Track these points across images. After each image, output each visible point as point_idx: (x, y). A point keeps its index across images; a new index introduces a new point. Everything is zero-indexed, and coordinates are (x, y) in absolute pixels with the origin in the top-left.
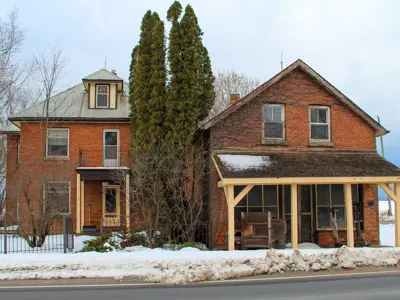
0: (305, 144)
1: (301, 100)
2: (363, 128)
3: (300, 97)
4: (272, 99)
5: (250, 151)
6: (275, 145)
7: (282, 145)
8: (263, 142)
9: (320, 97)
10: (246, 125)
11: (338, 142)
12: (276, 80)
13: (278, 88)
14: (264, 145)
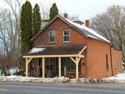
1: (60, 28)
4: (51, 29)
6: (52, 44)
9: (66, 27)
11: (72, 42)
13: (53, 25)
14: (48, 44)
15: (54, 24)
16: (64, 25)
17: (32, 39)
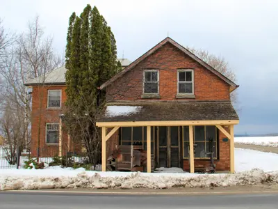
0: (174, 97)
1: (171, 66)
2: (220, 84)
3: (170, 63)
4: (150, 66)
5: (133, 103)
6: (151, 98)
7: (155, 98)
8: (142, 97)
9: (186, 63)
10: (130, 85)
11: (200, 95)
12: (150, 53)
13: (154, 58)
14: (143, 99)
15: (156, 56)
16: (180, 59)
17: (102, 87)
